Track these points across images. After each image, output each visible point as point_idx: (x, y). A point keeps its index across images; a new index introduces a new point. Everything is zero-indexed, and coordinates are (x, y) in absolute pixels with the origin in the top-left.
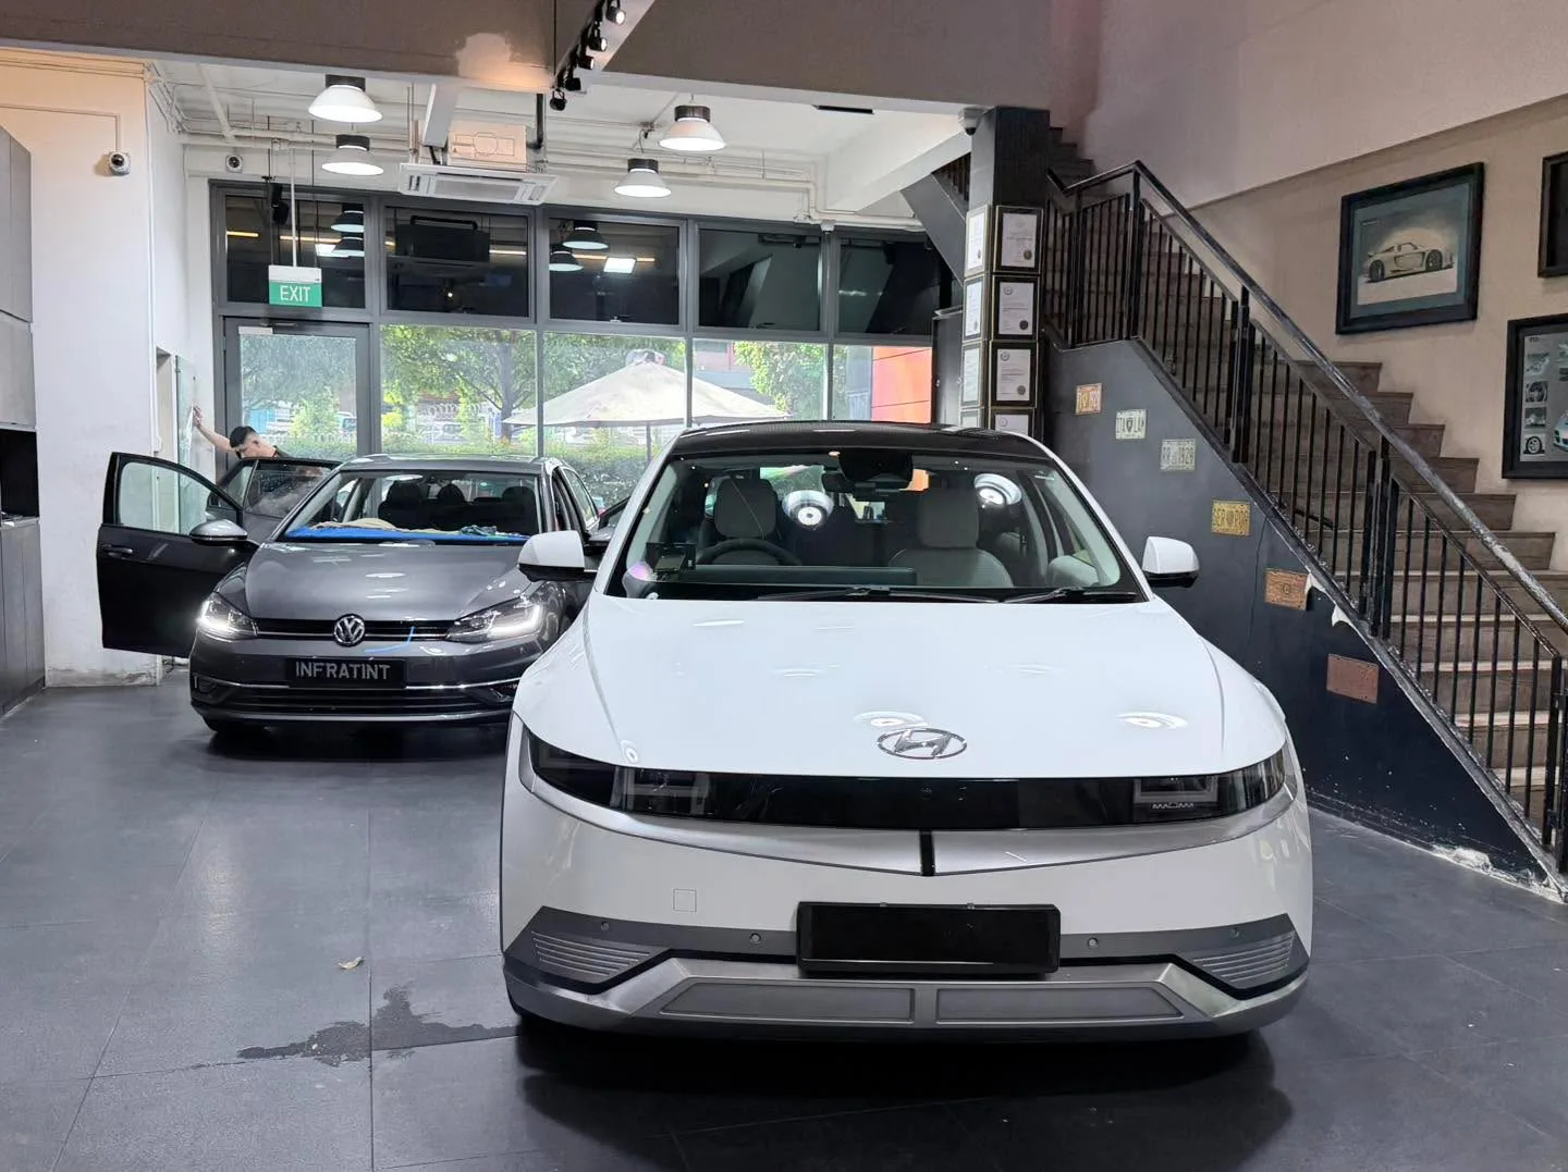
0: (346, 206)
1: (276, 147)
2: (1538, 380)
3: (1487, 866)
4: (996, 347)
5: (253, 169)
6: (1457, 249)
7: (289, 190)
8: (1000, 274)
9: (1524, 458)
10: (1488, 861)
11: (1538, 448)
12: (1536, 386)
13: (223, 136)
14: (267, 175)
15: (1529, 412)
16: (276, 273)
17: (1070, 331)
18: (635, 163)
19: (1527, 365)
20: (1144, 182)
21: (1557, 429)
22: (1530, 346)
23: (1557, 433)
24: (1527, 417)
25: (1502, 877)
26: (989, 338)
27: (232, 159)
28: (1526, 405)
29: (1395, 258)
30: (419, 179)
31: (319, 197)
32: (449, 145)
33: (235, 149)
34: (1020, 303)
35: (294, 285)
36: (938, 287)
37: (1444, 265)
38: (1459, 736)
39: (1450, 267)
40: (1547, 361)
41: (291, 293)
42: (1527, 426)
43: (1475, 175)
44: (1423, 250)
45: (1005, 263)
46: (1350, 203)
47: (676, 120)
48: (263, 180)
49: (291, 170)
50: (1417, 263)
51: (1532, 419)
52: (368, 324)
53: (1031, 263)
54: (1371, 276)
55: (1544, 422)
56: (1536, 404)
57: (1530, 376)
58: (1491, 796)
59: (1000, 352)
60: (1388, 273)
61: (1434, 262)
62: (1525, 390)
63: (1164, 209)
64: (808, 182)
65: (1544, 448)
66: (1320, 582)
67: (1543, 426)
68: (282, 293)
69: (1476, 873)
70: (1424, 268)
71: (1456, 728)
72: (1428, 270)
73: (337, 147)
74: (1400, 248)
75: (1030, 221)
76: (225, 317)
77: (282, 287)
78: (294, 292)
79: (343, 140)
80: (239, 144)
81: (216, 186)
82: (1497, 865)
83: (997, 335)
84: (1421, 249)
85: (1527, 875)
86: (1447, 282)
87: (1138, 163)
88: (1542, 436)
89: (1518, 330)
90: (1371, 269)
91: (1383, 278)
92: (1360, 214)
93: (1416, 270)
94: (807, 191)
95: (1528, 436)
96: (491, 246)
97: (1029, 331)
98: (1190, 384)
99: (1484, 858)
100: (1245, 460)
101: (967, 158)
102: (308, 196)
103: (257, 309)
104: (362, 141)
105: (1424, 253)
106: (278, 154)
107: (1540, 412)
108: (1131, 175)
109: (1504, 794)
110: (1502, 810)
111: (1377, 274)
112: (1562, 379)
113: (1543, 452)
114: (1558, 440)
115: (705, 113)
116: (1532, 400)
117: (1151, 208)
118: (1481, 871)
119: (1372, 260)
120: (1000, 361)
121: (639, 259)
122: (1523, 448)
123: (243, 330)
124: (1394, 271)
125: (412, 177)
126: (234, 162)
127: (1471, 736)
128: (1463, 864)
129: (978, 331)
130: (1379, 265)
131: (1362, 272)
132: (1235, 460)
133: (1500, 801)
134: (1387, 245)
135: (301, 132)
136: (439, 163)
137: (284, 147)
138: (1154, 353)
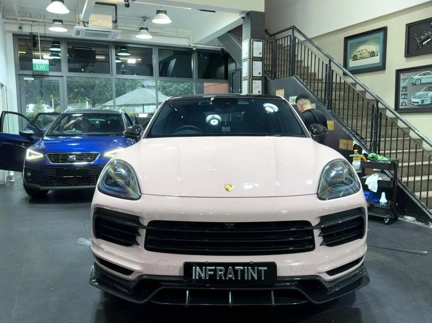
0: (54, 42)
1: (34, 23)
2: (405, 86)
3: (415, 221)
4: (252, 80)
5: (27, 30)
6: (379, 51)
7: (38, 37)
8: (253, 59)
9: (401, 107)
10: (415, 219)
11: (405, 104)
12: (405, 87)
13: (17, 20)
14: (31, 32)
15: (402, 95)
16: (34, 61)
17: (273, 75)
18: (142, 29)
19: (401, 81)
20: (295, 32)
21: (411, 99)
22: (402, 76)
23: (411, 100)
24: (401, 96)
25: (420, 224)
26: (250, 77)
27: (20, 27)
28: (401, 93)
29: (361, 54)
30: (80, 32)
31: (47, 39)
32: (89, 21)
33: (21, 24)
34: (258, 67)
35: (41, 65)
36: (224, 66)
37: (376, 55)
38: (404, 184)
39: (377, 55)
40: (407, 80)
41: (40, 67)
42: (401, 99)
43: (384, 30)
44: (369, 51)
45: (254, 56)
46: (347, 39)
47: (157, 14)
48: (30, 34)
49: (38, 30)
50: (367, 55)
51: (403, 97)
52: (62, 76)
53: (261, 56)
54: (353, 59)
55: (407, 97)
56: (404, 92)
57: (402, 85)
58: (416, 201)
59: (254, 81)
60: (358, 58)
61: (373, 54)
62: (401, 89)
63: (302, 39)
64: (189, 35)
65: (407, 104)
66: (358, 143)
67: (406, 98)
68: (37, 67)
69: (411, 223)
70: (369, 56)
71: (403, 182)
72: (371, 56)
73: (53, 23)
74: (362, 51)
75: (261, 44)
76: (19, 75)
77: (37, 65)
78: (41, 67)
79: (55, 21)
80: (22, 22)
81: (15, 35)
82: (418, 220)
83: (253, 76)
84: (368, 51)
85: (429, 223)
86: (376, 60)
87: (294, 26)
88: (406, 101)
89: (399, 72)
90: (353, 57)
91: (357, 59)
92: (350, 42)
93: (368, 57)
94: (189, 38)
95: (402, 101)
96: (96, 56)
97: (261, 75)
98: (312, 89)
99: (414, 219)
100: (331, 109)
101: (241, 25)
102: (43, 39)
103: (29, 72)
104: (61, 21)
105: (369, 52)
106: (34, 26)
107: (406, 95)
108: (292, 29)
109: (419, 200)
110: (419, 205)
111: (355, 58)
112: (412, 85)
113: (406, 105)
114: (411, 102)
115: (165, 12)
116: (403, 91)
117: (298, 38)
118: (413, 222)
119: (353, 55)
120: (253, 84)
121: (137, 59)
122: (400, 104)
123: (25, 79)
124: (360, 57)
125: (78, 31)
126: (21, 28)
127: (408, 184)
128: (406, 220)
129: (247, 75)
130: (356, 56)
131: (351, 58)
132: (328, 109)
133: (418, 202)
134: (358, 50)
135: (41, 19)
136: (86, 27)
137: (36, 23)
138: (301, 80)
